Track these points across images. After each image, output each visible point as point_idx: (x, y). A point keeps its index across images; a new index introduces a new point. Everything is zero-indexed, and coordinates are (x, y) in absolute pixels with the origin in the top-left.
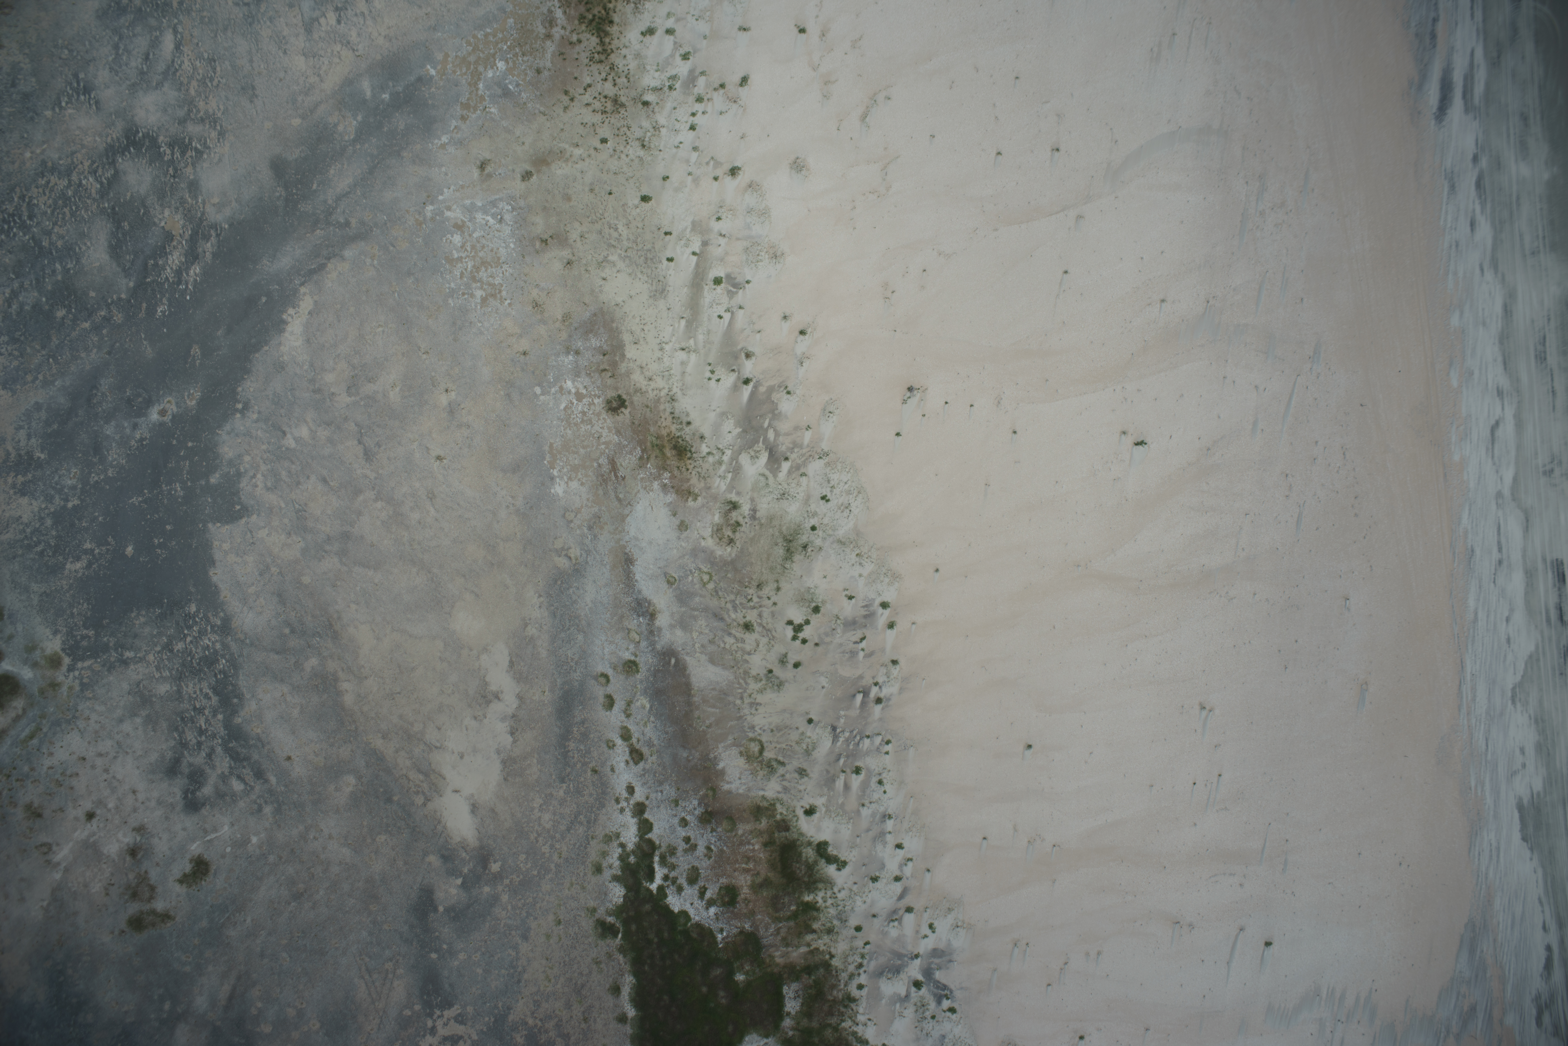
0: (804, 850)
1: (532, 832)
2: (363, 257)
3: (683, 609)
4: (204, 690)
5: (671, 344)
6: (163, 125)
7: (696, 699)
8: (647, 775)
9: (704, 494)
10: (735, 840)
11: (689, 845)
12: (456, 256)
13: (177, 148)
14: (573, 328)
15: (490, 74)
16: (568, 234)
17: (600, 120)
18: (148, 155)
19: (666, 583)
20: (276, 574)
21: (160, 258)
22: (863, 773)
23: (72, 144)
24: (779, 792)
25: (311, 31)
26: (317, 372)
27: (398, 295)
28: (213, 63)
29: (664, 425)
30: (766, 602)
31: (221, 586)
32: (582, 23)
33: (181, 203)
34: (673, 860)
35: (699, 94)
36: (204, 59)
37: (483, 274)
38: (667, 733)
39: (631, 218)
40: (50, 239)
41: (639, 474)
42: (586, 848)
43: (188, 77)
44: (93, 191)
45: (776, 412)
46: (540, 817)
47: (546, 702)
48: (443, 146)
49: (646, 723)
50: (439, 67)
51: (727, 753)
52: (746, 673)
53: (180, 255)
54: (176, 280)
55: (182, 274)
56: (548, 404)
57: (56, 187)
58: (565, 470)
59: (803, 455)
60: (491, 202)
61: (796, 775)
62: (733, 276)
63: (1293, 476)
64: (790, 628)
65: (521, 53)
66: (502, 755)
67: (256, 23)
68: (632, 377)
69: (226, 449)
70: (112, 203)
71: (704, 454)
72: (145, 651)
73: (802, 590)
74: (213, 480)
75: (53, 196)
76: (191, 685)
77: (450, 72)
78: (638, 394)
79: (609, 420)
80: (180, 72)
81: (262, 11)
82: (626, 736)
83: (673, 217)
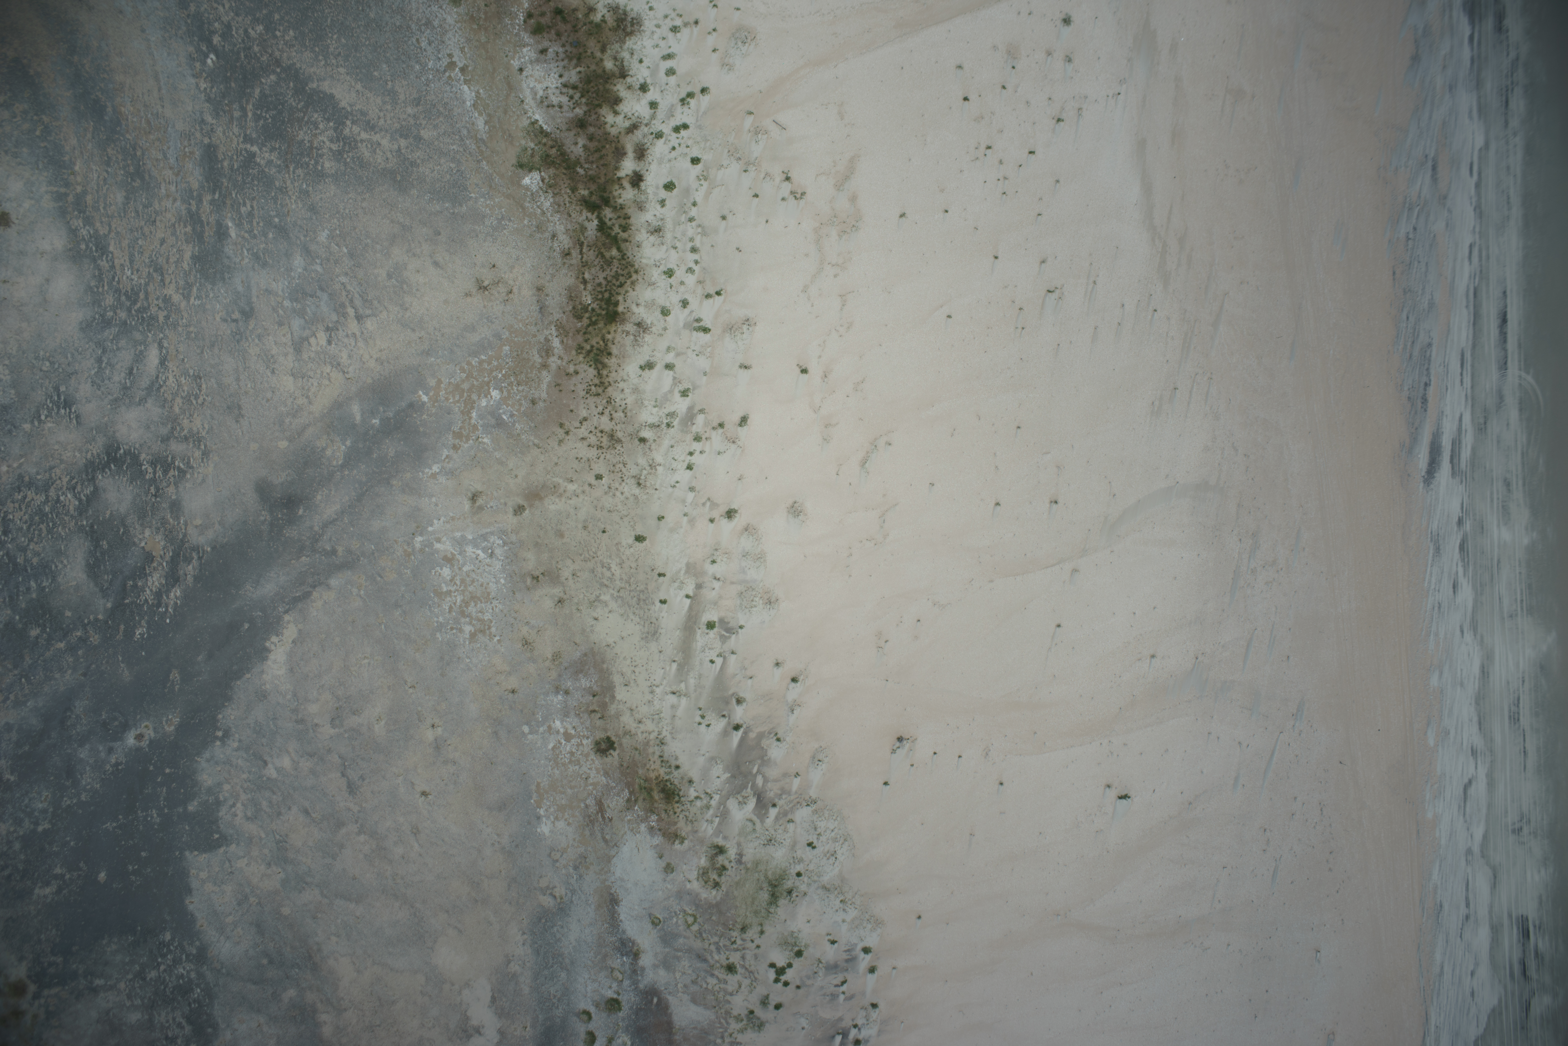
2: (349, 587)
3: (667, 950)
5: (661, 687)
6: (145, 442)
9: (691, 837)
12: (445, 589)
13: (159, 466)
15: (484, 403)
16: (560, 571)
17: (596, 456)
18: (129, 473)
19: (650, 924)
20: (255, 903)
21: (140, 579)
23: (51, 459)
25: (300, 351)
26: (300, 702)
27: (385, 627)
29: (652, 767)
32: (580, 353)
33: (162, 524)
35: (697, 433)
36: (189, 376)
39: (624, 557)
40: (25, 555)
41: (626, 816)
43: (172, 393)
45: (766, 758)
48: (434, 476)
50: (431, 394)
52: (728, 1013)
53: (160, 577)
54: (156, 602)
55: (161, 596)
56: (536, 743)
57: (33, 502)
58: (552, 810)
59: (791, 802)
60: (481, 536)
62: (726, 620)
63: (1271, 831)
64: (773, 970)
68: (622, 719)
69: (205, 777)
70: (91, 521)
71: (692, 798)
73: (786, 934)
74: (191, 808)
75: (29, 512)
77: (443, 399)
78: (628, 736)
80: (164, 388)
81: (250, 328)
83: (668, 558)
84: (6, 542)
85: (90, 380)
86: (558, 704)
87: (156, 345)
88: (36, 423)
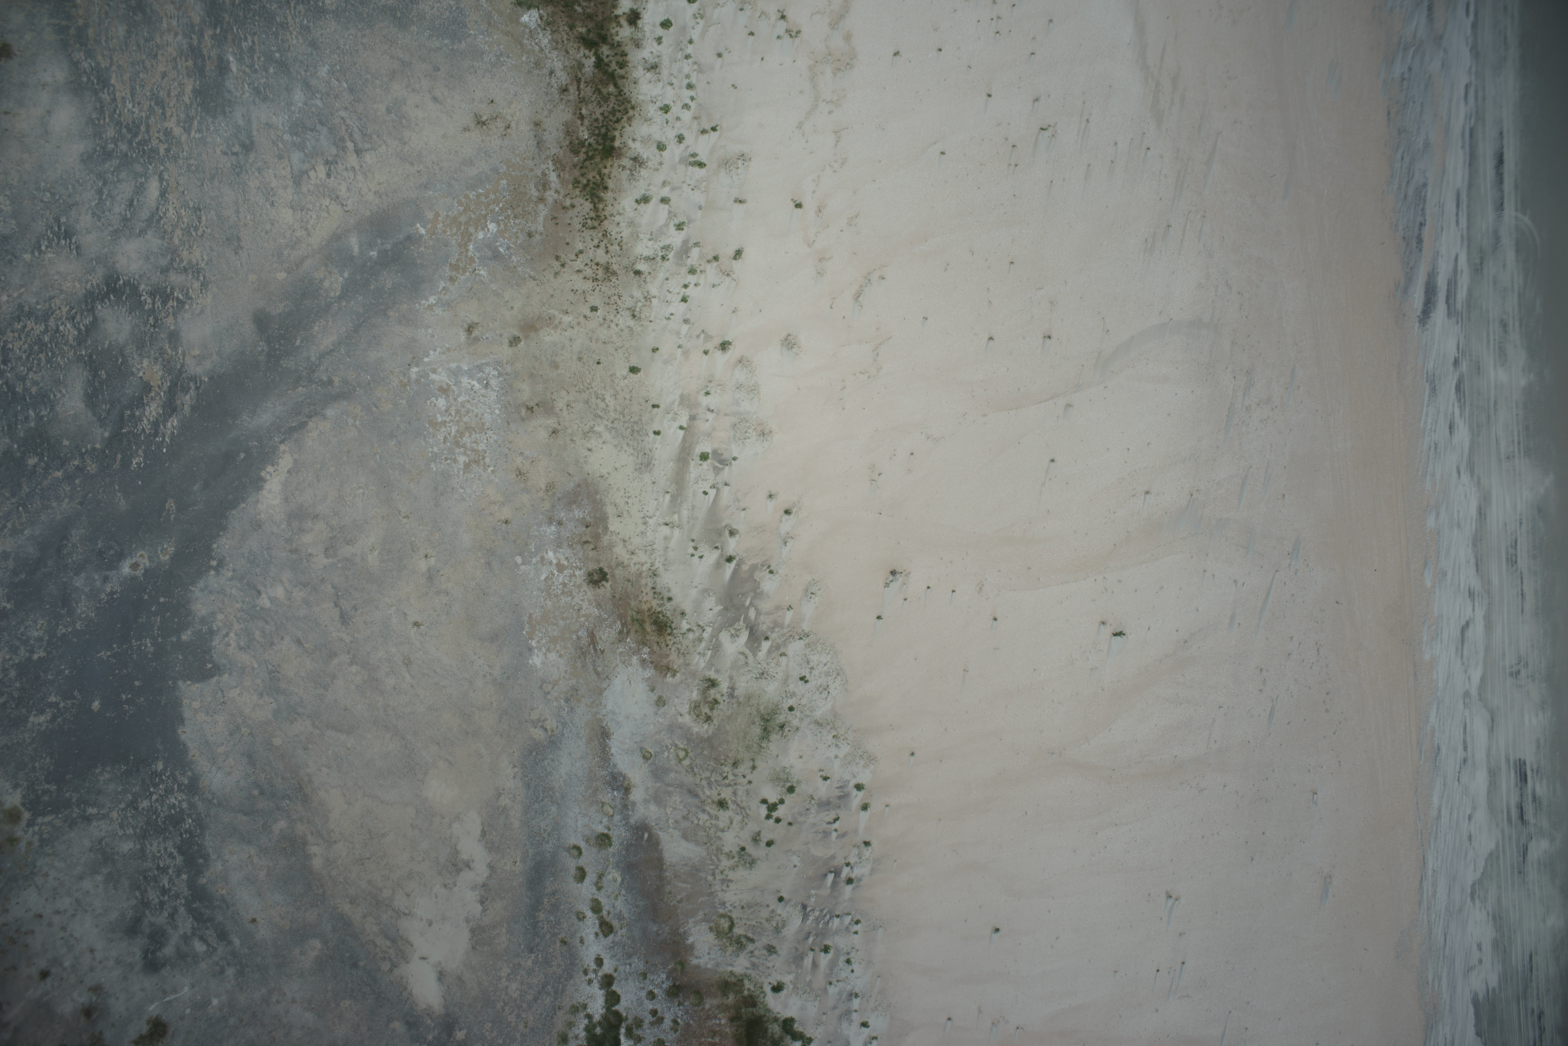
0: (770, 1026)
1: (498, 1001)
3: (658, 785)
4: (168, 850)
5: (655, 519)
6: (144, 273)
7: (667, 874)
8: (616, 948)
10: (702, 1014)
11: (655, 1018)
13: (158, 297)
14: (556, 498)
15: (481, 235)
17: (591, 288)
18: (128, 303)
19: (642, 758)
20: (246, 734)
21: (137, 409)
22: (832, 951)
23: (51, 289)
24: (747, 968)
25: (300, 184)
26: (294, 531)
28: (198, 213)
29: (645, 599)
30: (741, 780)
31: (189, 744)
32: (576, 187)
33: (160, 354)
34: (639, 1032)
35: (692, 266)
36: (189, 208)
37: (466, 440)
38: (637, 907)
40: (24, 385)
42: (552, 1018)
43: (172, 225)
44: (71, 338)
45: (758, 591)
46: (507, 987)
47: (517, 872)
48: (430, 307)
49: (617, 896)
51: (697, 928)
52: (719, 849)
53: (158, 407)
55: (159, 426)
57: (32, 332)
61: (765, 952)
62: (719, 452)
63: (1267, 671)
65: (513, 215)
66: (471, 924)
67: (244, 173)
68: (614, 550)
69: (199, 606)
70: (90, 351)
71: (684, 630)
72: (109, 808)
73: (778, 769)
75: (29, 341)
76: (155, 844)
78: (620, 568)
79: (589, 593)
81: (250, 161)
82: (596, 908)
83: (662, 390)
84: (5, 371)
85: (90, 211)
86: (551, 534)
87: (156, 177)
88: (37, 254)
